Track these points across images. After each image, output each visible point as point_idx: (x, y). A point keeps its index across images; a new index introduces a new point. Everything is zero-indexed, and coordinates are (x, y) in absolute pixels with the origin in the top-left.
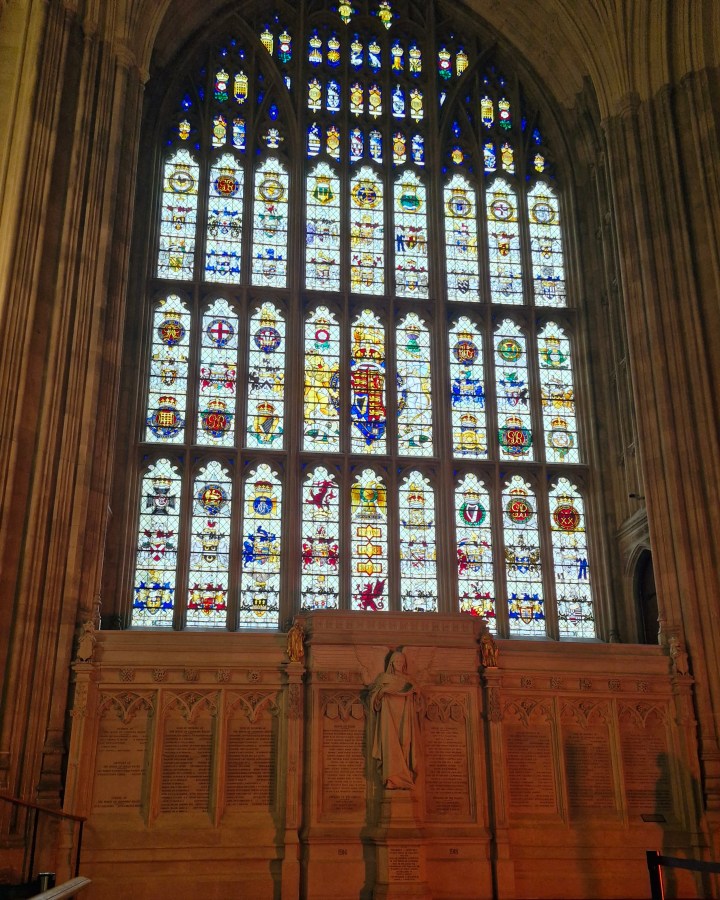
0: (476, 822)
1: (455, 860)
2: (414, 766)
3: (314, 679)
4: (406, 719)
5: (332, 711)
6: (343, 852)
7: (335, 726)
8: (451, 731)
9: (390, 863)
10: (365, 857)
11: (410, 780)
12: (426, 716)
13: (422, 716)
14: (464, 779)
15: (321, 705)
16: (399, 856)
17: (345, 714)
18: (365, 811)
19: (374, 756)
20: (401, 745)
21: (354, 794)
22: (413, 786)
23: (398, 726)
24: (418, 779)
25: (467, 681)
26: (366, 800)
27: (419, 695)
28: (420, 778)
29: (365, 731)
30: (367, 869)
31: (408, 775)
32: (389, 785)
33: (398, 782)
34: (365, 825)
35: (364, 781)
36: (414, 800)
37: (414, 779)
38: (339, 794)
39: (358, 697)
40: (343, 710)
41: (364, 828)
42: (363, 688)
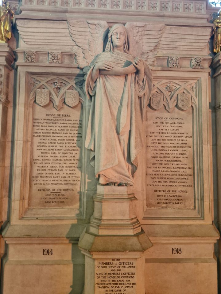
0: (203, 218)
1: (178, 261)
2: (133, 159)
3: (21, 60)
4: (125, 103)
5: (42, 98)
6: (48, 252)
7: (47, 115)
8: (176, 121)
9: (97, 281)
10: (73, 258)
11: (128, 174)
12: (149, 105)
13: (145, 102)
14: (189, 172)
15: (28, 91)
16: (108, 270)
17: (57, 101)
18: (78, 204)
19: (86, 146)
20: (118, 133)
21: (66, 187)
22: (131, 181)
23: (115, 112)
24: (137, 173)
25: (199, 66)
26: (80, 193)
27: (142, 75)
28: (139, 172)
29: (81, 121)
30: (75, 272)
31: (126, 168)
32: (102, 181)
33: (114, 177)
34: (75, 222)
35: (78, 173)
36: (132, 198)
37: (133, 173)
38: (48, 187)
39: (73, 83)
40: (54, 97)
41: (73, 225)
42: (78, 72)
